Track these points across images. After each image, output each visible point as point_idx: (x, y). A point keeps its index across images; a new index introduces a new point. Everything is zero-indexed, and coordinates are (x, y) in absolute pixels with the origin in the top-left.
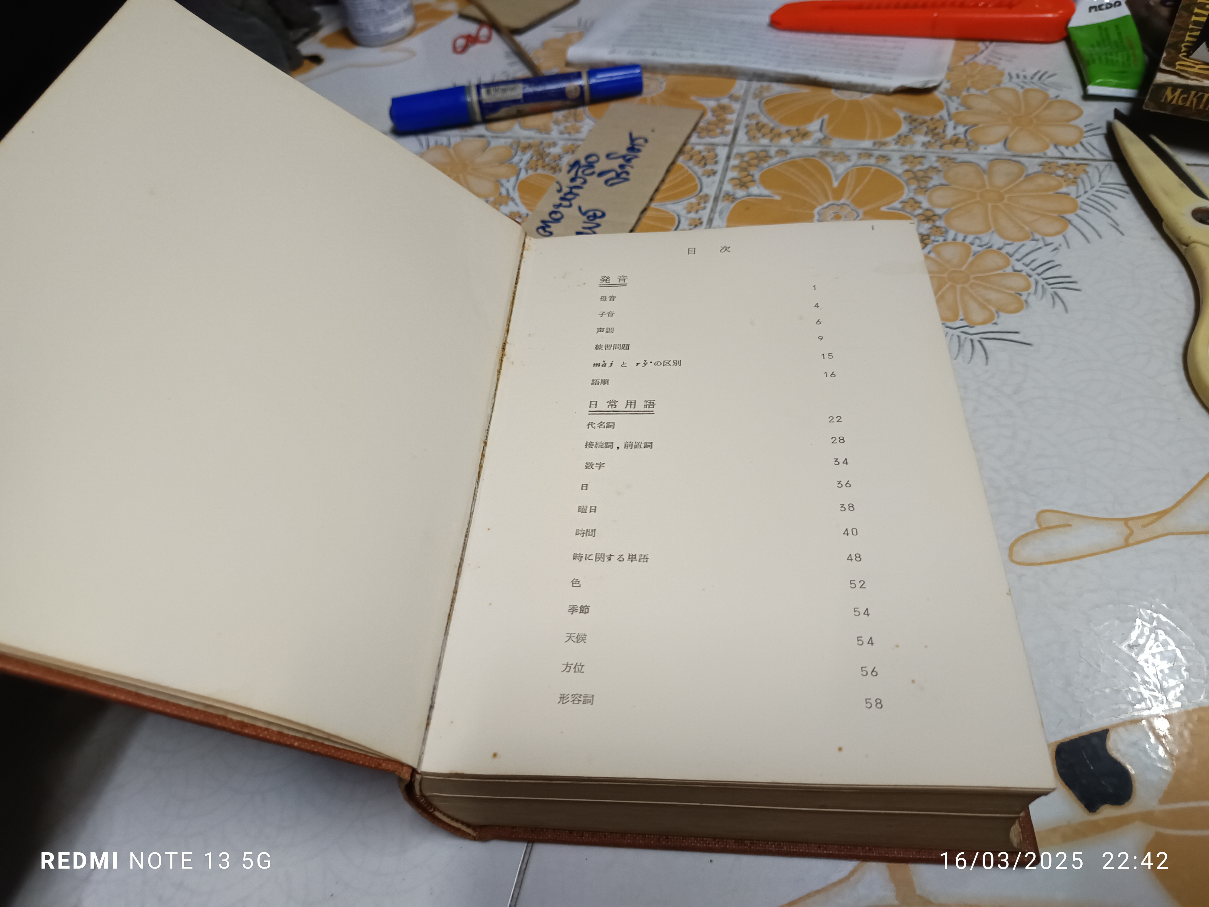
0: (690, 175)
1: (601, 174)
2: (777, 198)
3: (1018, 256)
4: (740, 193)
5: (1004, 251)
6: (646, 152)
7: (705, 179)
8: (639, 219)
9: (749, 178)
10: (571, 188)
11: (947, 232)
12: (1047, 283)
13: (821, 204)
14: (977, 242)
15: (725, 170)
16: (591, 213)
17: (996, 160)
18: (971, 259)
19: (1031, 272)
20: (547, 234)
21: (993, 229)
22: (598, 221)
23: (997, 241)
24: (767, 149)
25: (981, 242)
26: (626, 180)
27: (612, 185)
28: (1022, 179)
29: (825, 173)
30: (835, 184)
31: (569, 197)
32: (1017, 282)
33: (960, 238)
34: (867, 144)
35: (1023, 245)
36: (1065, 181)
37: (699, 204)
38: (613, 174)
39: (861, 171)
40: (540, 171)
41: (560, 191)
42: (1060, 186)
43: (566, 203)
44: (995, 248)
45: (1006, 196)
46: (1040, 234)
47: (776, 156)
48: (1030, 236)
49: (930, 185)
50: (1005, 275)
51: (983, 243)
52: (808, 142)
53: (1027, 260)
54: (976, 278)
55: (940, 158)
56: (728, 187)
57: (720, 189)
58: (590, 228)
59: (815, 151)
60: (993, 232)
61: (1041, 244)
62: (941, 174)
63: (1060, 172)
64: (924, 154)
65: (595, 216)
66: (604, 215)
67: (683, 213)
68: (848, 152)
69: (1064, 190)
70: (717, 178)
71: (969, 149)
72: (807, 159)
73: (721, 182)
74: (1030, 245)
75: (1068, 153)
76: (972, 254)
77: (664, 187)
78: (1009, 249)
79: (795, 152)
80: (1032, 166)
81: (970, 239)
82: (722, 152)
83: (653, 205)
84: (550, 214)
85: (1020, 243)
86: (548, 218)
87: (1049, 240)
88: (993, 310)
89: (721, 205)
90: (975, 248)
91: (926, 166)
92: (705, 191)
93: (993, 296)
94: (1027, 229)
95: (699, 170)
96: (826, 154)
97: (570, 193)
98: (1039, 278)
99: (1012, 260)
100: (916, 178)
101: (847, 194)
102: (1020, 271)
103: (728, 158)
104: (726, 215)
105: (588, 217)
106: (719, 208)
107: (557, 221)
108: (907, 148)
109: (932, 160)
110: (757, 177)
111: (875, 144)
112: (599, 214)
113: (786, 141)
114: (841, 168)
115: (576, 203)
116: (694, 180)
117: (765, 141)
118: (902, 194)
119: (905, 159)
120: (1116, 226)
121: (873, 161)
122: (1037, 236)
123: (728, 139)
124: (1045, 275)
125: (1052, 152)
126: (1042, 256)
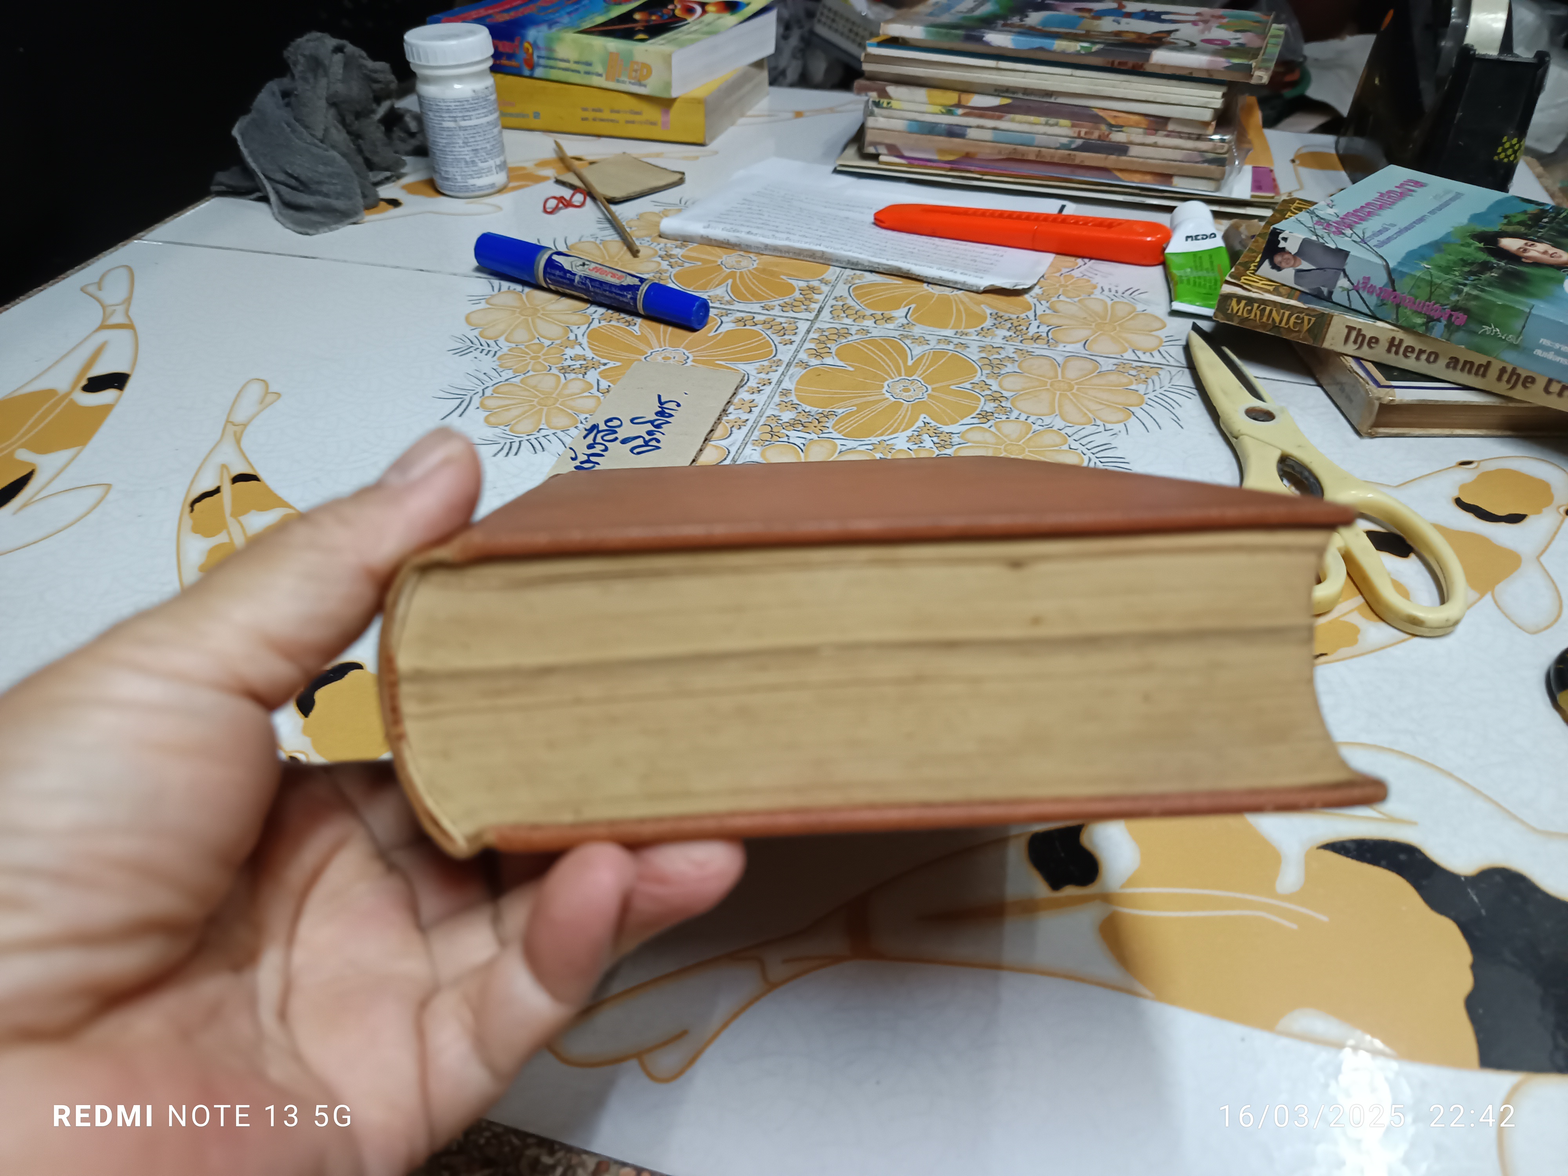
0: (768, 341)
2: (851, 369)
3: (1076, 437)
4: (814, 362)
5: (1063, 432)
7: (780, 347)
9: (827, 350)
11: (1011, 411)
12: (1100, 461)
13: (893, 378)
14: (1039, 422)
15: (803, 341)
17: (1073, 356)
18: (1029, 436)
19: (1085, 451)
21: (1057, 413)
23: (1059, 423)
24: (848, 327)
25: (1042, 422)
28: (1095, 374)
29: (903, 354)
30: (910, 363)
32: (1071, 457)
33: (1023, 418)
34: (949, 332)
35: (1084, 428)
36: (1136, 380)
37: (771, 367)
39: (938, 354)
40: (612, 323)
42: (1131, 383)
44: (1055, 428)
45: (1076, 387)
46: (1102, 421)
47: (856, 334)
48: (1092, 421)
49: (1003, 372)
50: (1060, 451)
51: (1045, 423)
52: (890, 326)
53: (1084, 441)
54: (1030, 451)
55: (1017, 350)
56: (803, 356)
57: (795, 356)
59: (896, 334)
60: (1056, 415)
61: (1101, 429)
62: (1016, 364)
63: (1133, 372)
64: (1003, 346)
67: (753, 372)
68: (927, 337)
69: (1133, 387)
70: (793, 347)
71: (1049, 346)
72: (886, 339)
73: (797, 351)
74: (1090, 429)
75: (1143, 358)
76: (1032, 431)
78: (1069, 431)
79: (875, 333)
80: (1107, 365)
81: (1032, 419)
82: (803, 326)
85: (1081, 427)
87: (1108, 426)
89: (792, 370)
90: (1036, 427)
91: (1003, 356)
92: (779, 356)
94: (1090, 415)
95: (777, 339)
96: (907, 337)
98: (1092, 456)
99: (1070, 440)
100: (991, 364)
101: (919, 372)
102: (1076, 449)
103: (808, 332)
104: (796, 379)
106: (790, 373)
108: (988, 339)
109: (1010, 351)
110: (833, 350)
111: (956, 333)
113: (869, 323)
114: (918, 350)
116: (771, 346)
117: (848, 321)
118: (975, 376)
119: (982, 349)
120: (1177, 420)
121: (951, 347)
122: (1098, 422)
123: (811, 316)
124: (1098, 455)
125: (1129, 355)
126: (1099, 439)
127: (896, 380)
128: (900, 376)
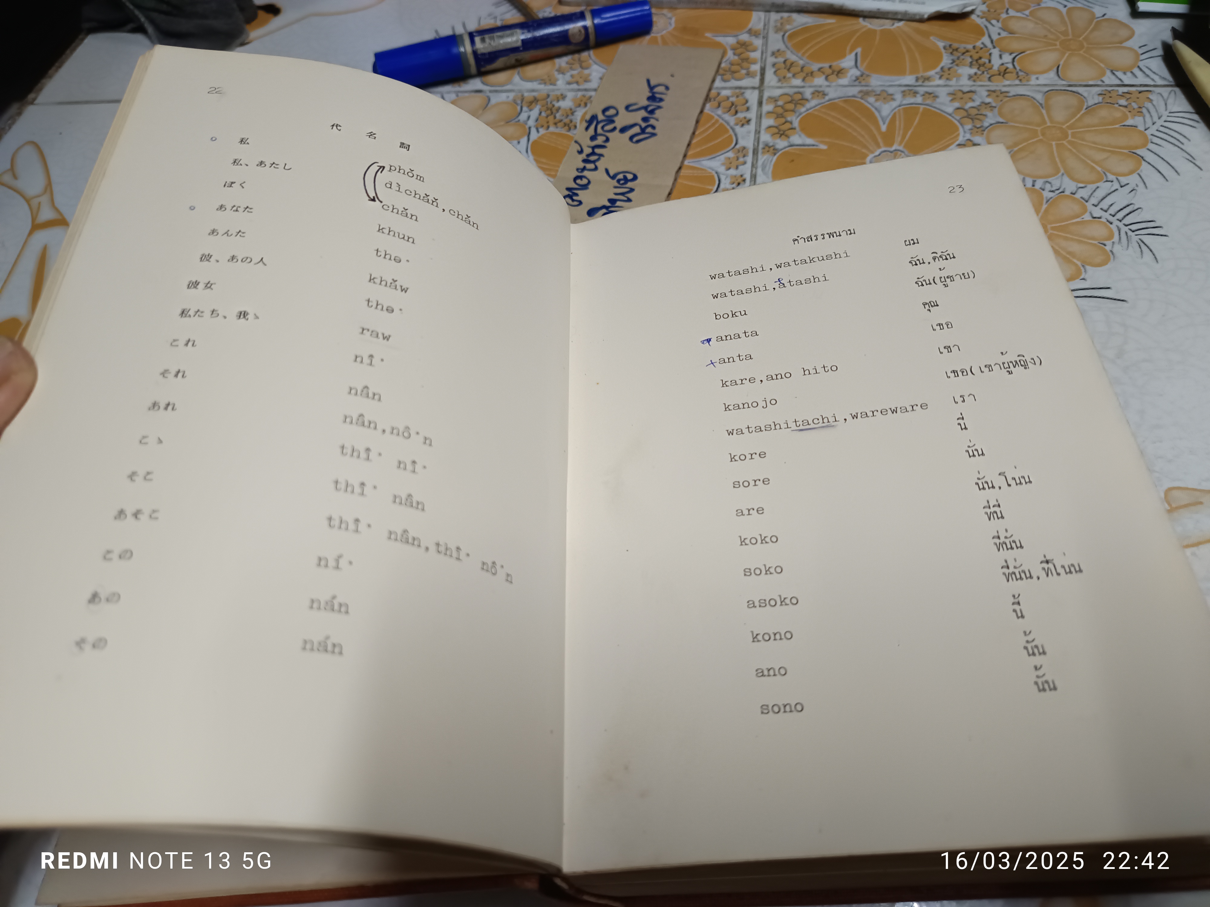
0: (721, 125)
1: (623, 130)
2: (823, 147)
3: (1094, 201)
4: (781, 144)
5: (1077, 196)
6: (669, 100)
7: (738, 129)
8: (675, 180)
9: (787, 126)
10: (593, 148)
12: (1130, 230)
13: (872, 152)
14: (1048, 187)
15: (760, 117)
16: (621, 176)
17: (1050, 92)
18: (1045, 206)
19: (1111, 218)
20: (576, 203)
21: (1062, 171)
22: (630, 185)
23: (1069, 186)
24: (801, 90)
25: (1052, 186)
26: (654, 135)
27: (638, 141)
28: (1083, 111)
29: (871, 117)
30: (884, 128)
31: (593, 158)
32: (1098, 231)
33: (1029, 182)
34: (909, 80)
35: (1097, 188)
36: (1129, 112)
37: (738, 159)
38: (637, 130)
39: (909, 111)
40: (553, 129)
41: (581, 152)
42: (1126, 118)
43: (591, 166)
44: (1067, 193)
45: (1070, 132)
46: (1114, 174)
47: (812, 98)
48: (1102, 177)
49: (986, 124)
50: (1083, 223)
51: (1053, 189)
52: (844, 81)
53: (1105, 204)
54: (1054, 228)
55: (991, 92)
56: (765, 137)
57: (758, 140)
58: (622, 194)
59: (854, 91)
60: (1063, 174)
61: (1116, 185)
62: (996, 110)
63: (1123, 102)
64: (973, 89)
65: (626, 180)
66: (635, 178)
67: (722, 169)
68: (891, 90)
69: (1130, 122)
70: (752, 126)
71: (1020, 80)
72: (847, 100)
73: (758, 132)
74: (1105, 188)
75: (1127, 79)
76: (1045, 201)
77: (694, 141)
78: (1083, 193)
79: (832, 93)
80: (1092, 96)
81: (1039, 184)
82: (753, 97)
83: (686, 163)
84: (575, 179)
85: (1094, 186)
86: (573, 185)
87: (1124, 180)
88: (1079, 263)
89: (762, 158)
90: (1046, 194)
91: (977, 103)
92: (742, 143)
93: (1075, 247)
94: (1098, 169)
95: (732, 120)
96: (867, 93)
97: (593, 153)
98: (1120, 225)
99: (1089, 205)
100: (968, 116)
101: (898, 139)
102: (1100, 218)
103: (760, 103)
104: (770, 169)
105: (618, 181)
106: (760, 163)
107: (585, 187)
108: (953, 82)
109: (982, 96)
110: (796, 124)
111: (917, 79)
112: (630, 177)
113: (819, 81)
114: (886, 109)
115: (601, 164)
116: (727, 131)
117: (797, 82)
118: (958, 135)
119: (953, 96)
120: (1192, 159)
121: (919, 99)
122: (1111, 177)
123: (756, 81)
124: (1127, 221)
125: (1109, 79)
126: (1120, 199)
127: (877, 153)
128: (879, 147)
